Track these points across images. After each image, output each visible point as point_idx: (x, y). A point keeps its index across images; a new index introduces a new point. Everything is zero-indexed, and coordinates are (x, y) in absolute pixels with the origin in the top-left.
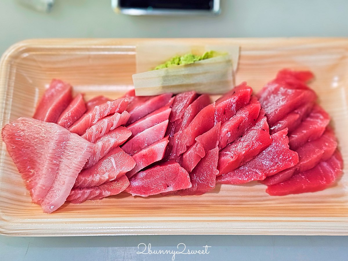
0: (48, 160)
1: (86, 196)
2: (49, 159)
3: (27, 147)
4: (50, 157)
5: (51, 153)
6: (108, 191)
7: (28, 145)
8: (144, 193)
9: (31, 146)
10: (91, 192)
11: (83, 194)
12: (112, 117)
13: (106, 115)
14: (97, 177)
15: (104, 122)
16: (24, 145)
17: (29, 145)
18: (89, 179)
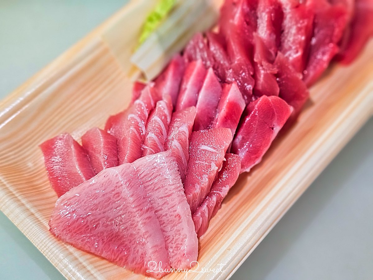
0: (137, 212)
1: (207, 215)
2: (137, 209)
3: (94, 226)
4: (136, 207)
5: (133, 202)
6: (225, 187)
7: (94, 223)
8: (257, 157)
9: (99, 220)
10: (207, 206)
11: (203, 215)
12: (157, 110)
13: (147, 114)
14: (206, 179)
15: (156, 121)
16: (90, 227)
17: (96, 220)
18: (197, 190)
